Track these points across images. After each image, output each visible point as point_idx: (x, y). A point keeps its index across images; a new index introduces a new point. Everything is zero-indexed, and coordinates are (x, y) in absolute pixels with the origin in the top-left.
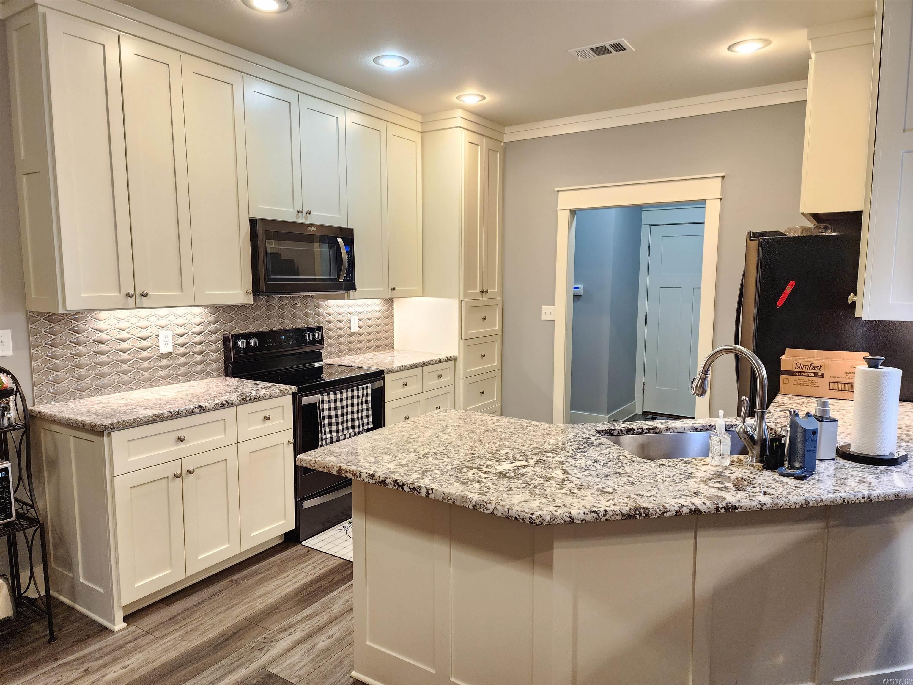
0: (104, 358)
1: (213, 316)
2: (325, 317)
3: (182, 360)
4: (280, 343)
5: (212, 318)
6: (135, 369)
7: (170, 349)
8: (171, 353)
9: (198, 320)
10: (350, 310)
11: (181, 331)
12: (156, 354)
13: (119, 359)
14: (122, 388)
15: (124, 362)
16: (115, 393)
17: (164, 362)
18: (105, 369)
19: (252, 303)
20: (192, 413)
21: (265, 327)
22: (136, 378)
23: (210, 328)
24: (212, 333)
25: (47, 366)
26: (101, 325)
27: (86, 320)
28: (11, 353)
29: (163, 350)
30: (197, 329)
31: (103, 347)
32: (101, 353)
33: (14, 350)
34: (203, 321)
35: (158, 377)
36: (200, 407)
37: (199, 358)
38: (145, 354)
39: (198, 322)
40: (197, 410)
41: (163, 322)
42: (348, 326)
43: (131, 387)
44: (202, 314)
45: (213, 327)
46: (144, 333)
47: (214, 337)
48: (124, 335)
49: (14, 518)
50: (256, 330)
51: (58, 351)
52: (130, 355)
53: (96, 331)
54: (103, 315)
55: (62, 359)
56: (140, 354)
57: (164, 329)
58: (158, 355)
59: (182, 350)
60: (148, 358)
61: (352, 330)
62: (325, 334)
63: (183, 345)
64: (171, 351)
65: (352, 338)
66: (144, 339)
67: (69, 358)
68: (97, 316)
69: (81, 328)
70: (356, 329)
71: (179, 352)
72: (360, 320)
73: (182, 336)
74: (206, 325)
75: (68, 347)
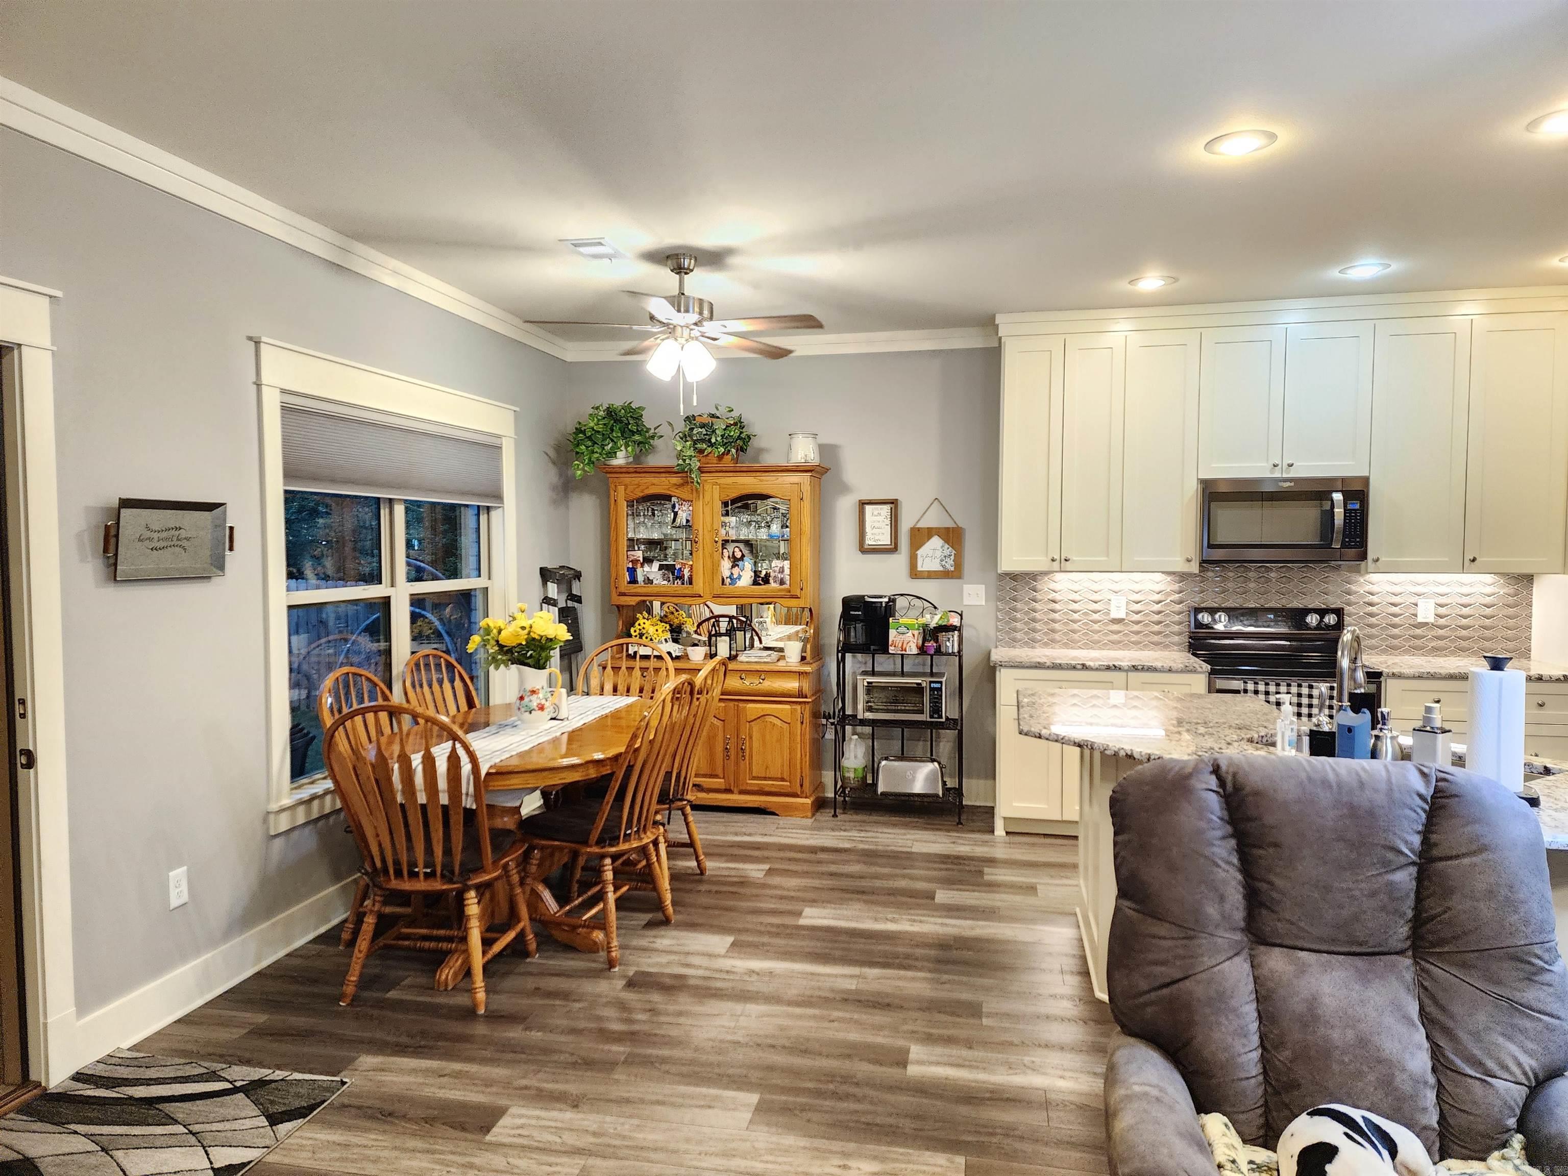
0: (1056, 616)
1: (1177, 584)
2: (1362, 596)
3: (1136, 628)
5: (1176, 587)
6: (1086, 630)
7: (1122, 615)
8: (1124, 619)
9: (1157, 588)
10: (1419, 588)
11: (1137, 597)
12: (1106, 619)
13: (1070, 618)
14: (1071, 646)
15: (1075, 622)
16: (1065, 649)
17: (1116, 627)
18: (1057, 626)
19: (1197, 571)
20: (1074, 668)
22: (1086, 639)
23: (1172, 598)
24: (1175, 603)
25: (1008, 618)
26: (1053, 586)
27: (1042, 580)
28: (983, 603)
29: (1115, 614)
30: (1157, 597)
31: (1057, 606)
32: (1054, 611)
33: (986, 601)
34: (1164, 589)
35: (1108, 641)
36: (1083, 665)
37: (1156, 628)
38: (1096, 616)
39: (1158, 590)
40: (1079, 667)
41: (1116, 587)
42: (1413, 612)
44: (1165, 582)
45: (1176, 597)
46: (1096, 597)
47: (1178, 607)
48: (1076, 597)
49: (943, 720)
51: (1019, 605)
52: (1080, 616)
53: (1051, 591)
55: (1021, 612)
57: (1118, 594)
58: (1110, 619)
59: (1136, 617)
60: (1098, 621)
61: (1420, 619)
62: (1347, 619)
63: (1137, 613)
64: (1124, 617)
65: (1418, 632)
66: (1096, 602)
67: (1026, 613)
68: (1054, 578)
69: (1039, 587)
70: (1431, 619)
71: (1133, 619)
72: (1441, 606)
73: (1137, 603)
74: (1168, 594)
75: (1026, 603)
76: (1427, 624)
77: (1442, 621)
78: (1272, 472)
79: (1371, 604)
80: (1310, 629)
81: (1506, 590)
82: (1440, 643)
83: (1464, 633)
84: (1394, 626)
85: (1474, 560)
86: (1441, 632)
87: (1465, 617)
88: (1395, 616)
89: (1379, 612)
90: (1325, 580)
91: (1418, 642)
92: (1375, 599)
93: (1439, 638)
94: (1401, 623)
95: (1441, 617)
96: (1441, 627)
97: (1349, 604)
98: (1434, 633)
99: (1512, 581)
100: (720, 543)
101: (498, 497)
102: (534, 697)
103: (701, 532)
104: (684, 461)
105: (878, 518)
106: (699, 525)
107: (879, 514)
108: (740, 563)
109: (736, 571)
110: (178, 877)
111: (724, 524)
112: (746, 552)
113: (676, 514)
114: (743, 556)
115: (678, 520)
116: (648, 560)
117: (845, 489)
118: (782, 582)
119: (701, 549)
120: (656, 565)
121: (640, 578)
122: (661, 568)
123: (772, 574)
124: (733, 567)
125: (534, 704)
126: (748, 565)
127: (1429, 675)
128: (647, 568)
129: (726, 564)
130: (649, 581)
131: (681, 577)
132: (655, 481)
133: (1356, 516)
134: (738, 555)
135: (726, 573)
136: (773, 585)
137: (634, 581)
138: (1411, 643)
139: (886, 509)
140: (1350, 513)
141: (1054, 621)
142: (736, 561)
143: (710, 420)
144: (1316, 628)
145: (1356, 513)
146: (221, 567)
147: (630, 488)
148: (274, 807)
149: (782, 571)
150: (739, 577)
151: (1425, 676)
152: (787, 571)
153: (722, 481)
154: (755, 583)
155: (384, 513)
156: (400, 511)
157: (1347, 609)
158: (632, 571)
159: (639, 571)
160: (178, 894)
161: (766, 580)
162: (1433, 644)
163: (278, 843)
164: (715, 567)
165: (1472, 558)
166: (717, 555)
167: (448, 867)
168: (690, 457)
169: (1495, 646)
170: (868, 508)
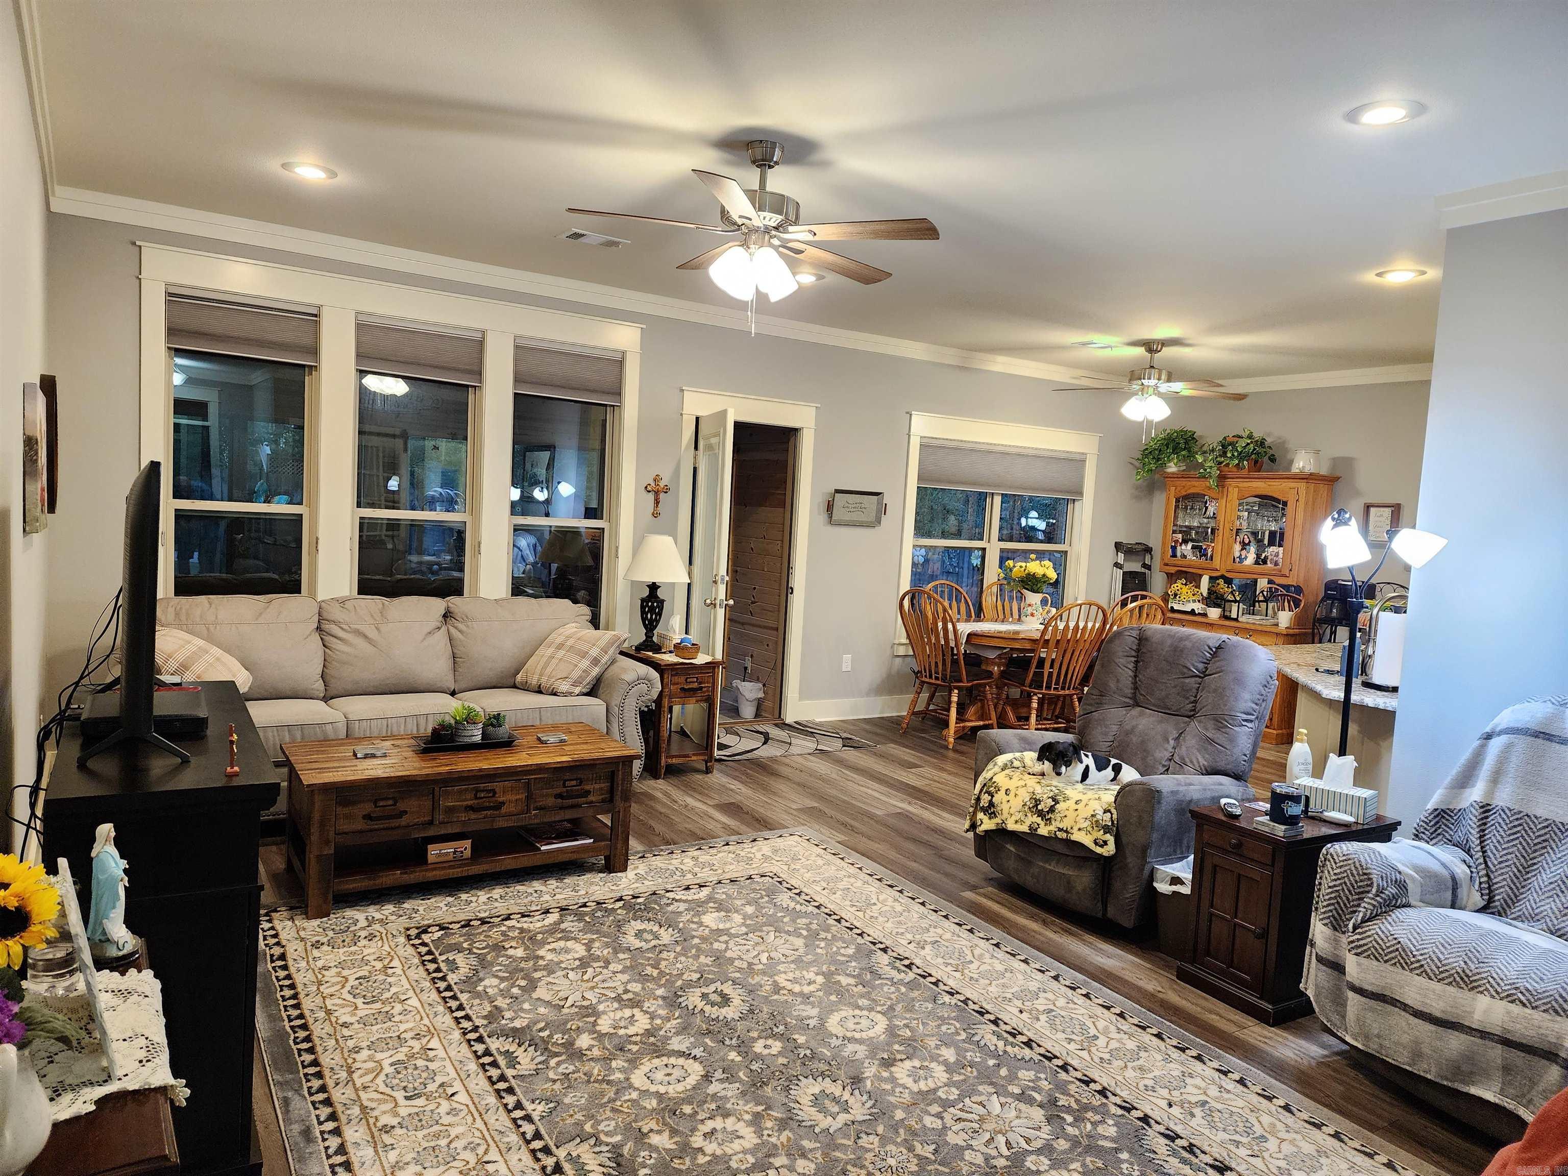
100: (1235, 531)
101: (1081, 493)
102: (1029, 608)
103: (1222, 523)
104: (1205, 470)
105: (1380, 519)
106: (1221, 517)
107: (1382, 516)
108: (1247, 547)
109: (1244, 552)
110: (847, 658)
111: (1239, 517)
112: (1252, 539)
113: (1207, 508)
114: (1250, 542)
115: (1208, 513)
116: (1185, 541)
117: (1357, 493)
118: (1276, 564)
119: (1221, 534)
120: (1190, 545)
121: (1179, 554)
122: (1193, 547)
123: (1270, 557)
124: (1242, 549)
125: (1029, 613)
126: (1253, 549)
128: (1183, 547)
129: (1237, 547)
130: (1184, 556)
131: (1206, 555)
132: (1196, 484)
134: (1247, 541)
135: (1237, 554)
136: (1269, 565)
137: (1174, 555)
139: (1387, 512)
142: (1244, 546)
143: (1235, 439)
146: (880, 523)
147: (1179, 488)
148: (897, 642)
149: (1277, 555)
150: (1246, 558)
152: (1281, 556)
153: (1241, 485)
154: (1257, 563)
155: (988, 500)
156: (998, 500)
158: (1174, 549)
159: (1179, 548)
160: (847, 666)
161: (1265, 562)
163: (898, 660)
164: (1230, 549)
166: (1232, 540)
167: (944, 676)
168: (1211, 467)
170: (1372, 510)
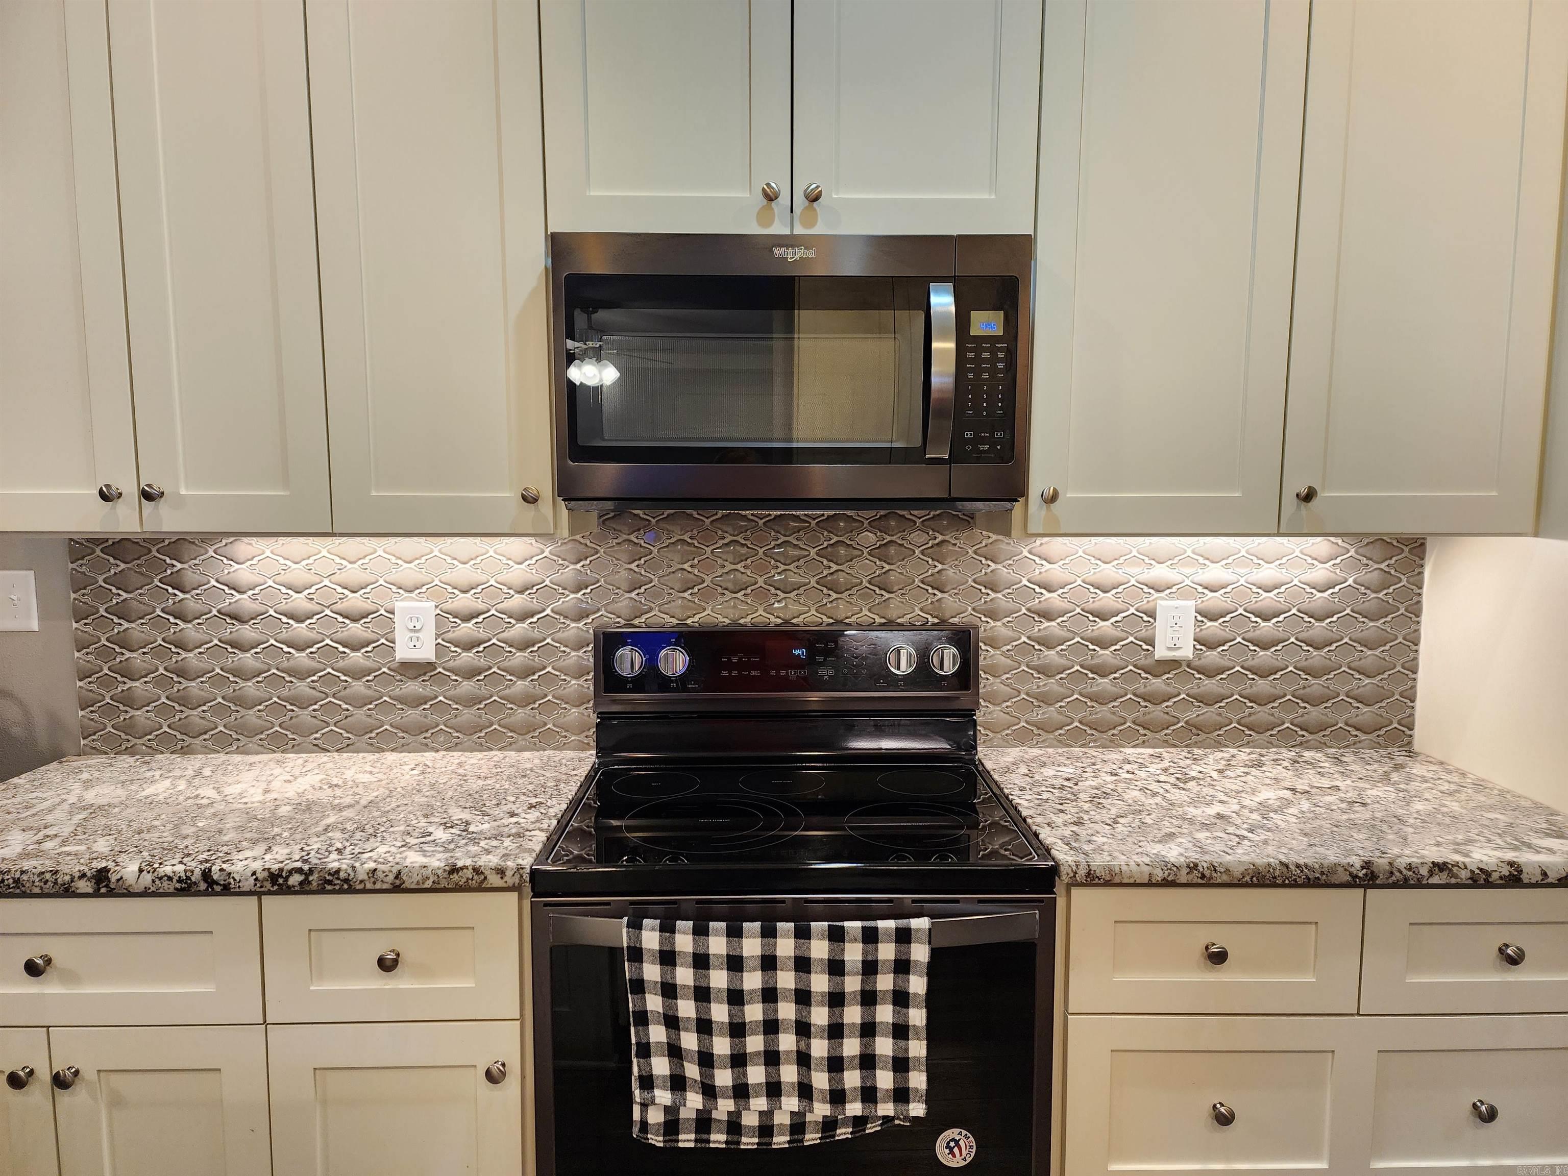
0: (247, 659)
1: (572, 567)
3: (467, 687)
4: (783, 673)
5: (567, 574)
6: (327, 697)
7: (426, 653)
8: (431, 666)
9: (520, 576)
10: (1160, 573)
11: (464, 602)
12: (383, 664)
13: (285, 664)
14: (291, 743)
15: (301, 674)
16: (275, 752)
17: (413, 687)
18: (250, 688)
21: (761, 612)
22: (332, 722)
23: (562, 603)
24: (566, 617)
25: (110, 664)
26: (243, 574)
27: (202, 558)
28: (35, 626)
29: (404, 652)
30: (518, 603)
31: (247, 632)
32: (237, 645)
33: (40, 619)
34: (536, 578)
35: (391, 725)
37: (520, 687)
38: (356, 658)
39: (520, 583)
41: (408, 576)
42: (1143, 633)
43: (316, 742)
44: (533, 561)
45: (569, 601)
46: (355, 604)
47: (572, 630)
48: (299, 604)
50: (727, 621)
51: (137, 630)
52: (314, 658)
53: (226, 588)
54: (244, 547)
55: (144, 650)
56: (343, 658)
57: (413, 595)
58: (394, 665)
59: (467, 658)
60: (362, 671)
61: (1161, 653)
62: (987, 656)
63: (469, 646)
64: (433, 658)
65: (1157, 684)
66: (355, 620)
67: (159, 651)
68: (229, 550)
69: (190, 577)
70: (1187, 651)
71: (458, 663)
72: (1212, 617)
73: (467, 619)
74: (551, 592)
75: (158, 623)
76: (1174, 664)
77: (1212, 657)
78: (765, 216)
79: (1047, 615)
80: (893, 681)
81: (1363, 576)
82: (1208, 713)
83: (1263, 685)
84: (1101, 671)
85: (1308, 496)
86: (1210, 685)
87: (1264, 645)
88: (1103, 643)
89: (1064, 634)
90: (936, 552)
91: (1156, 712)
92: (1053, 600)
93: (1205, 700)
94: (1117, 662)
95: (1211, 646)
96: (1209, 672)
97: (993, 615)
98: (1191, 687)
99: (1377, 551)
127: (1195, 878)
133: (994, 360)
138: (1139, 714)
140: (978, 351)
141: (239, 673)
144: (909, 681)
145: (993, 351)
151: (1183, 878)
157: (988, 627)
162: (1191, 715)
165: (1304, 491)
169: (1331, 717)
